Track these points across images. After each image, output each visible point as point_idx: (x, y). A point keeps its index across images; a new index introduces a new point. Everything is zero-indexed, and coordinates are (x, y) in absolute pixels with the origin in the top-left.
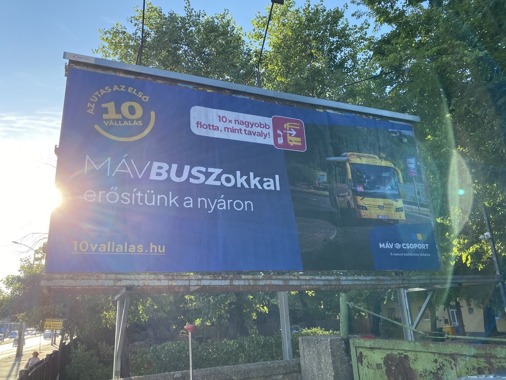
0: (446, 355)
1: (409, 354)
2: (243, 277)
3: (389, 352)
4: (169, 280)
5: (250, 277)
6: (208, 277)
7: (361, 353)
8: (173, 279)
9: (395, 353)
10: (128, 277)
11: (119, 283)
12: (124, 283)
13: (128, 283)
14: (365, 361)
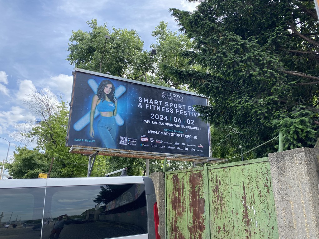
1: (178, 174)
2: (133, 151)
3: (174, 174)
4: (110, 150)
5: (135, 151)
6: (122, 150)
7: (167, 176)
8: (111, 150)
10: (97, 148)
11: (95, 150)
12: (96, 150)
13: (98, 150)
14: (168, 178)
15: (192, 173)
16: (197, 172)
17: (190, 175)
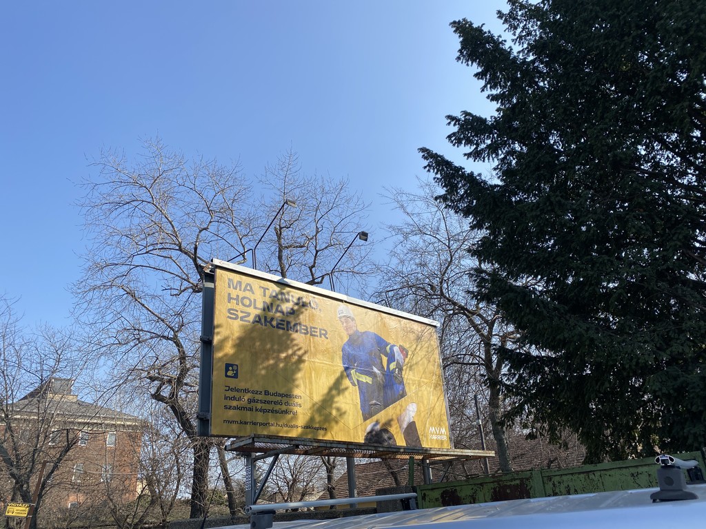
0: (478, 484)
1: (457, 488)
3: (444, 489)
7: (425, 494)
9: (448, 489)
14: (427, 499)
15: (500, 485)
16: (513, 483)
17: (495, 489)
